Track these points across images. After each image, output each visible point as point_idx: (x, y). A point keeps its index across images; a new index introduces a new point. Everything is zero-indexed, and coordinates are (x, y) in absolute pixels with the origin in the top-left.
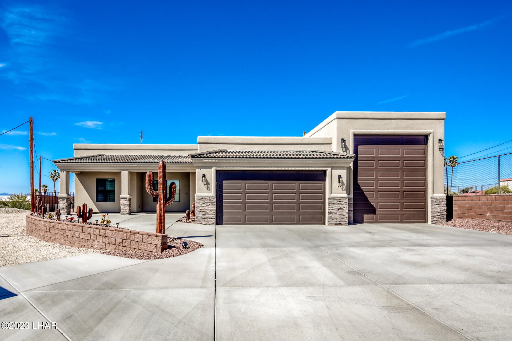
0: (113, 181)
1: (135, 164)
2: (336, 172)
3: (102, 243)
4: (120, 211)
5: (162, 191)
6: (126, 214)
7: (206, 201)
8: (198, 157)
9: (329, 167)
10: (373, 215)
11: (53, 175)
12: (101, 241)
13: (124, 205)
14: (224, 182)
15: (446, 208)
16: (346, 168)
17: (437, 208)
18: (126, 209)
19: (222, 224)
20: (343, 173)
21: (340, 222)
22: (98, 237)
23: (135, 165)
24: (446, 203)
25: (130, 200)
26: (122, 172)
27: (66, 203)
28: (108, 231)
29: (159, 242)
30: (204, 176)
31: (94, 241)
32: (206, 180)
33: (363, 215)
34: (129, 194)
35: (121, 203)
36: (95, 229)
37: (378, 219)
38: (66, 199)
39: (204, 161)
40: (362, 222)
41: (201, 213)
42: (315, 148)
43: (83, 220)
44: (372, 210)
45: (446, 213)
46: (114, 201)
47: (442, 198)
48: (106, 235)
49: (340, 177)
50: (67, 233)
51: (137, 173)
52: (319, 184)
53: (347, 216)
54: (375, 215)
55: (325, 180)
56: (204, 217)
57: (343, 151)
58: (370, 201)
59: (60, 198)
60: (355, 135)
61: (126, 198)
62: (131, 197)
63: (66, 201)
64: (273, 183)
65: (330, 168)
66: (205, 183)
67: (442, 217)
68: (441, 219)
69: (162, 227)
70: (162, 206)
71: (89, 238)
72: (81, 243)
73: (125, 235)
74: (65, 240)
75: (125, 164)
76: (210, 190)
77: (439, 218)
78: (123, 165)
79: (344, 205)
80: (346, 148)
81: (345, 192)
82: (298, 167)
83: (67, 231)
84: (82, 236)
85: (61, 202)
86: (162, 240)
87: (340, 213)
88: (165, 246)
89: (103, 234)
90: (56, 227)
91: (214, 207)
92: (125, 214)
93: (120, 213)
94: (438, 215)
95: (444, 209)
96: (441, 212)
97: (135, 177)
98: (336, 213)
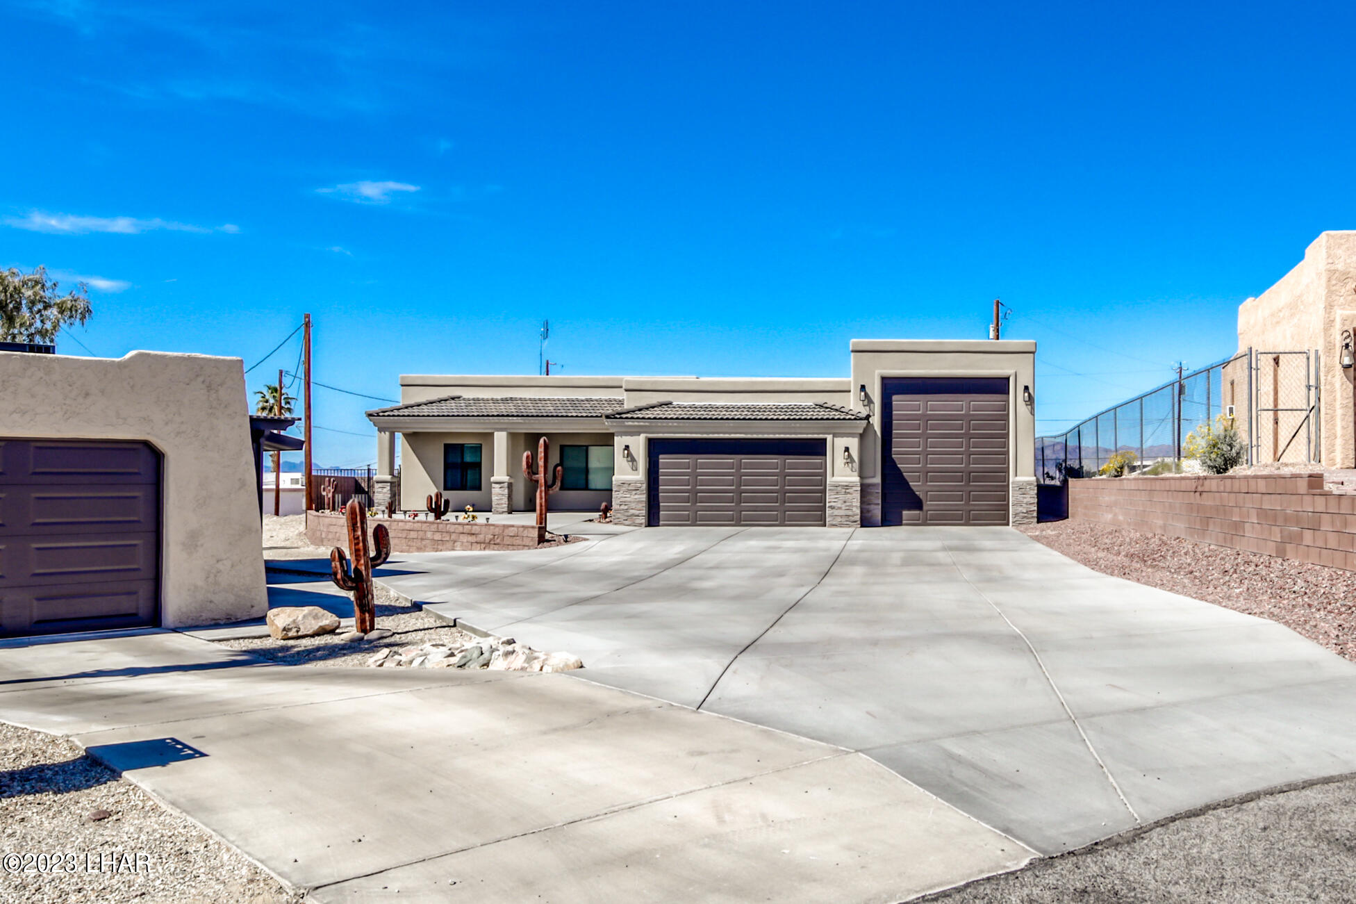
0: (478, 449)
1: (519, 418)
2: (841, 443)
3: (466, 544)
4: (492, 506)
5: (542, 475)
6: (503, 512)
7: (630, 488)
8: (616, 418)
9: (829, 434)
10: (918, 512)
11: (267, 401)
12: (465, 541)
13: (499, 496)
14: (661, 456)
15: (1036, 500)
16: (859, 436)
17: (1021, 499)
18: (502, 504)
19: (658, 526)
20: (853, 443)
21: (848, 523)
22: (461, 536)
23: (520, 421)
24: (1036, 491)
25: (510, 486)
26: (496, 433)
27: (389, 492)
28: (475, 527)
29: (535, 534)
30: (627, 447)
31: (455, 542)
32: (629, 455)
33: (901, 513)
34: (508, 476)
35: (493, 492)
36: (456, 526)
37: (927, 518)
38: (389, 484)
39: (626, 424)
40: (899, 523)
41: (623, 507)
42: (821, 399)
43: (436, 516)
44: (917, 504)
45: (1036, 508)
46: (479, 488)
47: (1029, 483)
48: (473, 532)
49: (847, 449)
50: (413, 535)
51: (526, 434)
52: (817, 460)
53: (858, 511)
54: (921, 512)
55: (826, 455)
56: (626, 514)
57: (864, 406)
58: (914, 489)
59: (378, 482)
60: (884, 379)
61: (503, 483)
62: (512, 481)
63: (389, 488)
64: (741, 459)
65: (831, 436)
66: (629, 459)
67: (1030, 516)
68: (1028, 518)
69: (542, 519)
70: (543, 494)
71: (448, 538)
72: (436, 547)
73: (497, 529)
74: (410, 546)
75: (501, 418)
76: (636, 470)
77: (1025, 517)
78: (497, 421)
79: (854, 495)
80: (868, 400)
81: (856, 474)
82: (780, 433)
83: (412, 533)
84: (438, 537)
85: (380, 490)
86: (539, 531)
87: (847, 508)
88: (542, 539)
89: (468, 532)
90: (393, 528)
91: (644, 497)
92: (500, 513)
93: (491, 511)
94: (1023, 513)
95: (1032, 502)
96: (1028, 506)
97: (522, 442)
98: (840, 508)
